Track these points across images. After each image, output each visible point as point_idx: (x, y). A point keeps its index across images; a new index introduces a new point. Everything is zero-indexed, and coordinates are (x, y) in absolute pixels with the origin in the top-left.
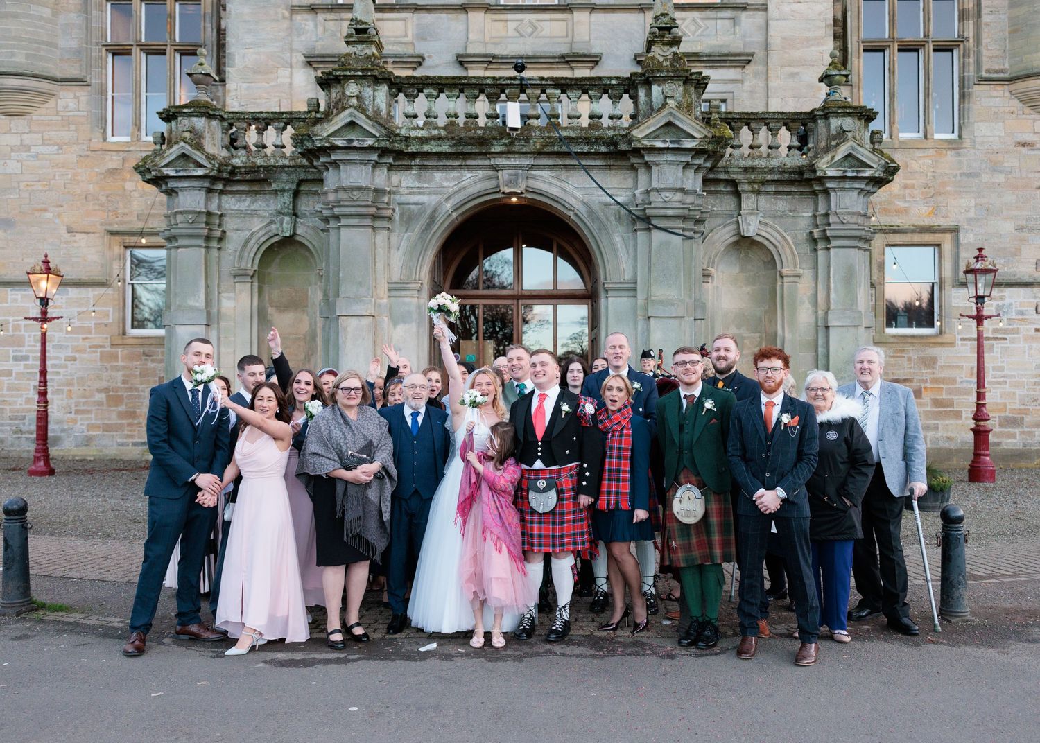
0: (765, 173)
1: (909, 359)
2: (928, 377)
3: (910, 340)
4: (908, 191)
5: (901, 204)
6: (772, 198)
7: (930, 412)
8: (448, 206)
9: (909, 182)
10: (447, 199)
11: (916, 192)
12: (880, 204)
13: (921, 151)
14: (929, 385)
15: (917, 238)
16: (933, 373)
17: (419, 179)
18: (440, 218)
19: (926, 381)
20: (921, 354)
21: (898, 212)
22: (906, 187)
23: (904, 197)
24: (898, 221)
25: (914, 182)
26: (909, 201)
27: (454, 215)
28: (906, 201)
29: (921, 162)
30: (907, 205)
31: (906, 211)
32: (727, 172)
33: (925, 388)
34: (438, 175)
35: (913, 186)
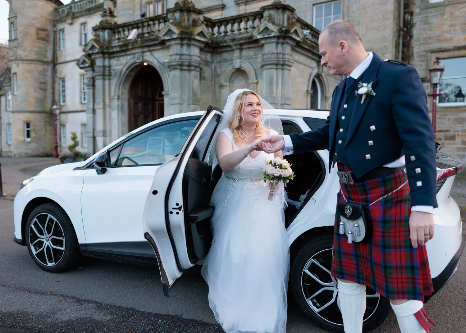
0: (239, 40)
1: (449, 119)
2: (460, 129)
3: (449, 109)
4: (452, 28)
5: (448, 36)
6: (248, 50)
7: (460, 148)
8: (124, 69)
9: (454, 23)
10: (124, 66)
11: (457, 28)
12: (436, 37)
13: (462, 4)
14: (460, 133)
15: (456, 53)
16: (463, 127)
17: (117, 61)
18: (123, 73)
19: (458, 131)
20: (456, 117)
21: (446, 40)
22: (451, 26)
23: (450, 31)
24: (446, 45)
25: (456, 22)
26: (453, 34)
27: (127, 72)
28: (451, 34)
29: (461, 10)
30: (451, 36)
31: (451, 39)
32: (226, 42)
33: (458, 135)
34: (121, 59)
35: (455, 25)
